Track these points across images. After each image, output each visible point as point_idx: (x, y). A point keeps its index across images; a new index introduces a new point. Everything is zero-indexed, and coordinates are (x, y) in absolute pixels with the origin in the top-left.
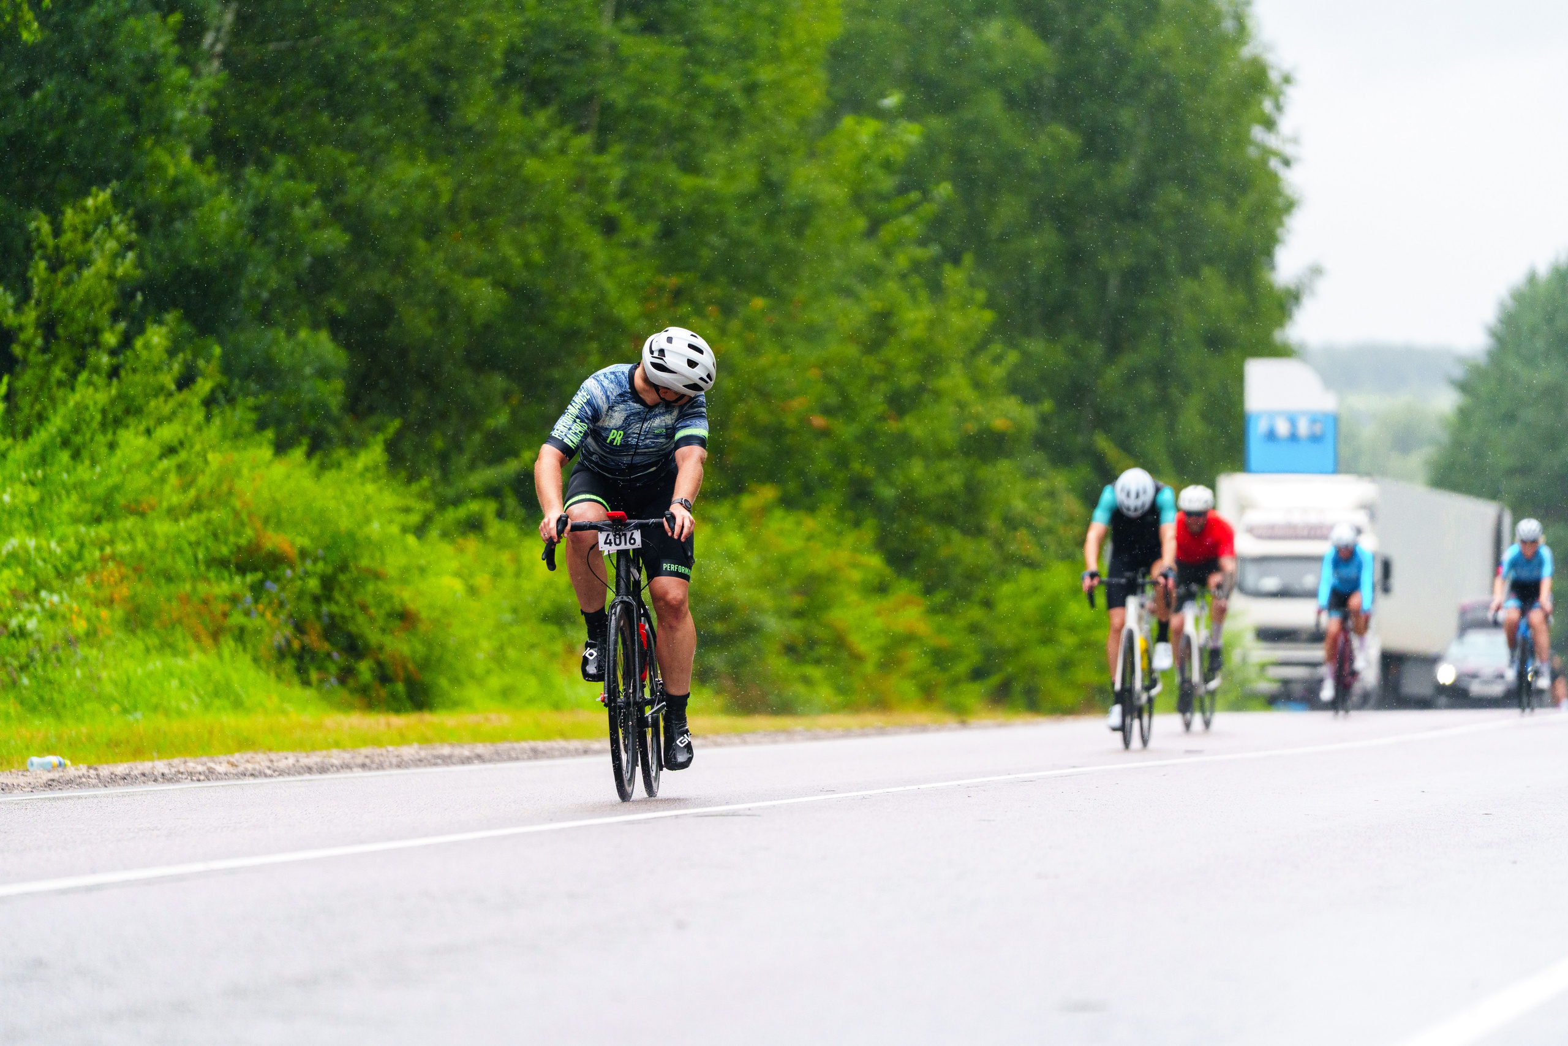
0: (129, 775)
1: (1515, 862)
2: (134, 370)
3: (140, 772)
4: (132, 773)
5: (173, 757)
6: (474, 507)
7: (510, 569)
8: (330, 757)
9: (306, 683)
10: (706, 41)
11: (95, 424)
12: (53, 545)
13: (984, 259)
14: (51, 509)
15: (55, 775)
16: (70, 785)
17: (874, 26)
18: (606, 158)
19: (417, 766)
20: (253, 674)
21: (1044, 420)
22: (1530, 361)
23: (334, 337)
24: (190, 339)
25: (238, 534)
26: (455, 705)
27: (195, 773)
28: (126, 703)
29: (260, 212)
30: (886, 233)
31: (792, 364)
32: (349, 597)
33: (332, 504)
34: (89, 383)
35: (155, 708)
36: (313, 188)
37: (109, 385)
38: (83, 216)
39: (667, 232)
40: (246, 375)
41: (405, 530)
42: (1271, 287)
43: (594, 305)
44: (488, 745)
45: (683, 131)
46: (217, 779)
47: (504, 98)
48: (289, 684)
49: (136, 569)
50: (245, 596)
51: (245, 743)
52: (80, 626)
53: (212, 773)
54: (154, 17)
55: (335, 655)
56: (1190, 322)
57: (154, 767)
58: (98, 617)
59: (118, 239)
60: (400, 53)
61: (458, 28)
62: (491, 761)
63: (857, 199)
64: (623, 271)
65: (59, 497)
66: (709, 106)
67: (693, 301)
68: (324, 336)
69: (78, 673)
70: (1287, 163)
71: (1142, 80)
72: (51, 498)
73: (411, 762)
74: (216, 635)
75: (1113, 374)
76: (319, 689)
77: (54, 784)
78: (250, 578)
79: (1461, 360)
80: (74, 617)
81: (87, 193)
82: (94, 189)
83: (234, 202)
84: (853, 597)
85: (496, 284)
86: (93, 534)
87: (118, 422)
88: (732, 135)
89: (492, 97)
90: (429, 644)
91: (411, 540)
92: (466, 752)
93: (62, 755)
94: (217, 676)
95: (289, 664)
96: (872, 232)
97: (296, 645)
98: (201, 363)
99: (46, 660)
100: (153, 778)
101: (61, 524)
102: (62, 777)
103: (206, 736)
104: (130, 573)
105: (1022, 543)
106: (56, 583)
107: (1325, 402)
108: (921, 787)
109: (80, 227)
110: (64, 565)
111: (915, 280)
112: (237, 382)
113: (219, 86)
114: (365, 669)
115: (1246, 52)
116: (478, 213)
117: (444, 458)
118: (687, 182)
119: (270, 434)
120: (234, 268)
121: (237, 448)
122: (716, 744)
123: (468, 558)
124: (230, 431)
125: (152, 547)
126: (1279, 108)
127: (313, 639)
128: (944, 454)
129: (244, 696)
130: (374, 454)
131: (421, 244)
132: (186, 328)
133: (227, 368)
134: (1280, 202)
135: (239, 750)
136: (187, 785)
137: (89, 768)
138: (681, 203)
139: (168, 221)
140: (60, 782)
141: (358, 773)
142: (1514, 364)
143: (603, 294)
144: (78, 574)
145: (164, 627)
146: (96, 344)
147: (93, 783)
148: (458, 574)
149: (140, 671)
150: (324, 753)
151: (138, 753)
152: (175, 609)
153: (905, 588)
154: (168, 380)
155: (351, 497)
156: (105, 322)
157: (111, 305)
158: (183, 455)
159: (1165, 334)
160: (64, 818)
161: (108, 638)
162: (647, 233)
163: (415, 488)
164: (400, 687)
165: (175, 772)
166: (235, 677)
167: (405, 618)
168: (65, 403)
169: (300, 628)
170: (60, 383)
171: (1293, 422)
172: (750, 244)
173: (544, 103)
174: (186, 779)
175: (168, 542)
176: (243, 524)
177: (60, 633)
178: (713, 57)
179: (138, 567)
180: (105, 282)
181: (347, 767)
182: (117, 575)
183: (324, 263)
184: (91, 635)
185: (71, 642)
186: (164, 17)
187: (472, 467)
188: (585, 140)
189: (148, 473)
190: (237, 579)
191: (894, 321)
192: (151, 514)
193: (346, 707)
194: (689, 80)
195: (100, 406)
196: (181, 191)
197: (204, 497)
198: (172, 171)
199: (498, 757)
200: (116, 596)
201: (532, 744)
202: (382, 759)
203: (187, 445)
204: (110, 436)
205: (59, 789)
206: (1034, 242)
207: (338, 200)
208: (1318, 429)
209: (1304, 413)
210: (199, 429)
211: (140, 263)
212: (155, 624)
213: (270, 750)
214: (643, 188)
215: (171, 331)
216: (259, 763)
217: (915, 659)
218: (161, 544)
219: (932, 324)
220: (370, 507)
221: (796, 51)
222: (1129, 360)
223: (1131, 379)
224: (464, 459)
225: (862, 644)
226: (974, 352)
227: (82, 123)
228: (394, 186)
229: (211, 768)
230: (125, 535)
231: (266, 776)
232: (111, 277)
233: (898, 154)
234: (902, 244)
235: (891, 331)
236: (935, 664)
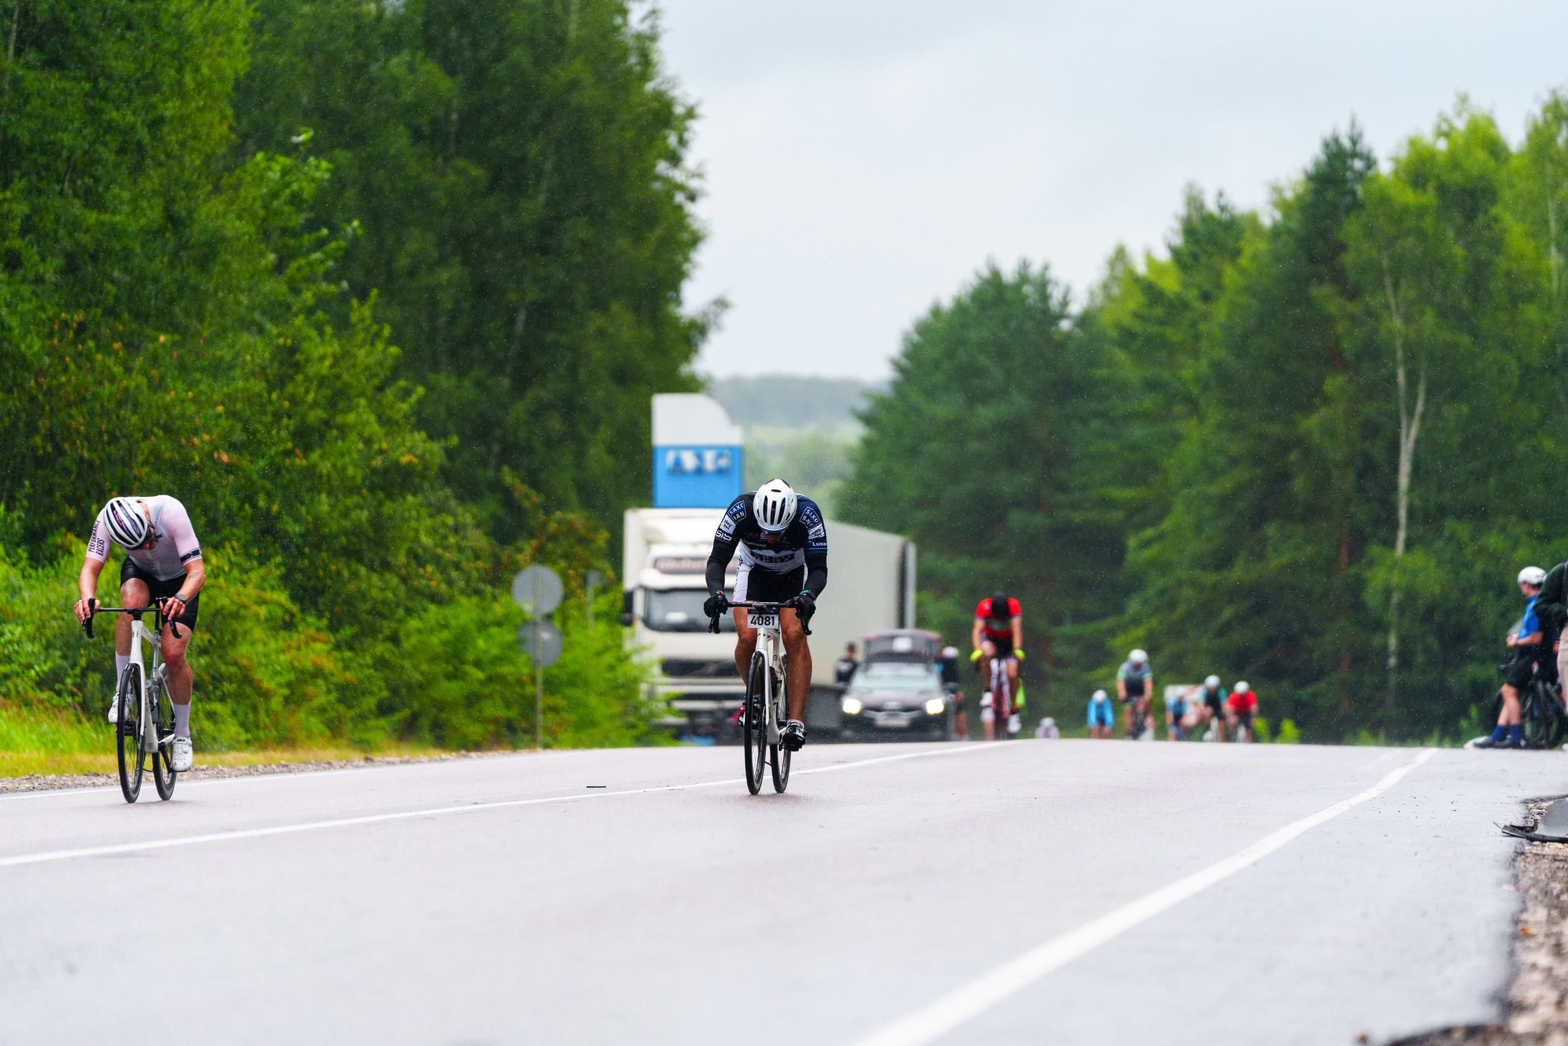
1: (908, 898)
10: (108, 76)
13: (389, 293)
17: (282, 60)
18: (10, 193)
21: (450, 453)
22: (931, 393)
30: (294, 269)
31: (194, 400)
39: (71, 267)
42: (677, 319)
45: (87, 166)
56: (598, 357)
63: (265, 235)
64: (25, 307)
66: (114, 141)
67: (95, 337)
70: (692, 197)
71: (548, 115)
75: (520, 409)
79: (867, 394)
84: (258, 633)
88: (137, 170)
96: (279, 268)
105: (430, 578)
107: (733, 436)
111: (320, 315)
115: (651, 86)
118: (92, 217)
126: (682, 142)
128: (351, 490)
134: (686, 237)
138: (85, 239)
142: (915, 397)
143: (6, 330)
153: (311, 625)
159: (573, 369)
162: (50, 270)
172: (155, 280)
178: (115, 91)
191: (300, 358)
194: (93, 113)
206: (444, 276)
208: (723, 462)
209: (710, 448)
214: (47, 224)
217: (321, 695)
219: (338, 360)
222: (538, 393)
223: (538, 413)
225: (266, 681)
226: (381, 388)
233: (308, 191)
234: (311, 279)
235: (298, 367)
236: (341, 700)
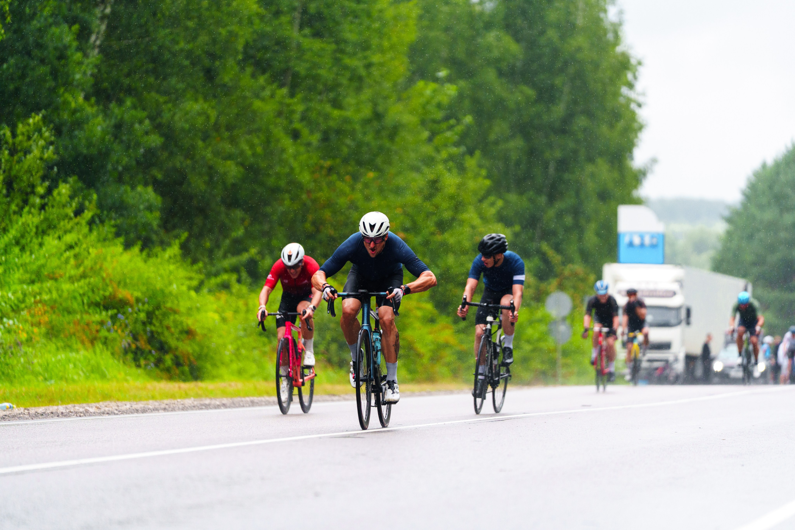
0: (44, 413)
1: (743, 465)
2: (53, 206)
3: (50, 411)
4: (46, 412)
5: (68, 403)
6: (225, 277)
7: (243, 308)
8: (148, 404)
9: (138, 366)
10: (346, 42)
11: (32, 234)
12: (10, 295)
13: (486, 153)
14: (9, 277)
15: (7, 413)
16: (14, 418)
17: (432, 34)
18: (295, 100)
19: (192, 409)
20: (111, 361)
21: (516, 235)
22: (761, 207)
23: (155, 191)
24: (81, 190)
25: (105, 290)
26: (213, 378)
27: (79, 412)
28: (46, 375)
29: (118, 126)
30: (438, 140)
31: (388, 206)
32: (161, 322)
33: (152, 275)
34: (30, 212)
35: (61, 378)
36: (145, 114)
37: (40, 214)
38: (27, 127)
39: (325, 138)
40: (110, 209)
41: (190, 288)
42: (631, 169)
43: (288, 175)
44: (229, 399)
45: (333, 87)
46: (90, 415)
47: (243, 69)
48: (130, 367)
49: (52, 308)
50: (108, 321)
51: (106, 397)
52: (24, 336)
53: (87, 412)
54: (65, 27)
55: (153, 351)
56: (591, 186)
57: (58, 409)
58: (33, 332)
59: (45, 140)
60: (190, 46)
61: (220, 34)
62: (229, 407)
63: (423, 123)
64: (303, 157)
65: (14, 270)
66: (348, 74)
67: (338, 174)
68: (150, 189)
69: (22, 360)
70: (640, 105)
71: (566, 63)
72: (9, 271)
73: (189, 408)
74: (92, 341)
75: (551, 213)
76: (145, 369)
77: (6, 417)
78: (110, 312)
79: (728, 207)
80: (20, 331)
81: (29, 117)
82: (33, 114)
83: (104, 121)
84: (417, 324)
85: (238, 164)
86: (30, 289)
87: (44, 233)
88: (359, 90)
89: (237, 68)
90: (202, 347)
91: (193, 293)
92: (218, 403)
93: (11, 403)
94: (93, 362)
95: (130, 356)
96: (430, 140)
97: (133, 346)
98: (87, 203)
99: (5, 353)
100: (57, 415)
101: (14, 283)
102: (10, 414)
103: (86, 393)
104: (49, 309)
106: (12, 314)
107: (658, 227)
108: (445, 423)
109: (26, 133)
110: (15, 305)
111: (451, 164)
112: (105, 212)
113: (98, 62)
114: (168, 359)
115: (619, 49)
116: (229, 128)
117: (211, 252)
118: (336, 113)
119: (121, 239)
120: (105, 154)
121: (104, 246)
122: (345, 400)
123: (222, 302)
124: (101, 238)
125: (60, 296)
126: (635, 78)
127: (142, 343)
128: (465, 252)
129: (107, 372)
130: (174, 250)
131: (200, 143)
132: (80, 184)
133: (100, 206)
134: (635, 125)
135: (102, 401)
136: (74, 419)
137: (25, 409)
138: (332, 123)
139: (71, 130)
140: (9, 417)
141: (162, 413)
142: (753, 210)
143: (292, 169)
144: (23, 310)
145: (66, 337)
146: (33, 193)
147: (26, 417)
148: (217, 311)
149: (53, 359)
150: (145, 402)
151: (51, 401)
152: (71, 328)
153: (444, 321)
154: (70, 211)
155: (162, 271)
156: (39, 182)
157: (41, 173)
158: (77, 250)
159: (578, 192)
160: (9, 435)
161: (38, 342)
162: (315, 138)
163: (195, 267)
164: (186, 369)
165: (68, 411)
166: (102, 363)
167: (189, 333)
168: (17, 223)
169: (135, 338)
170: (15, 213)
171: (642, 237)
172: (368, 145)
173: (264, 72)
174: (74, 415)
175: (69, 294)
176: (107, 285)
177: (13, 340)
178: (349, 49)
179: (53, 306)
180: (38, 161)
181: (156, 410)
182: (43, 310)
183: (150, 152)
184: (29, 340)
185: (19, 344)
186: (70, 28)
187: (225, 256)
188: (284, 91)
189: (59, 259)
190: (104, 313)
191: (438, 185)
192: (61, 280)
193: (158, 378)
194: (337, 61)
195: (35, 224)
196: (78, 115)
197: (88, 271)
198: (73, 105)
199: (234, 405)
200: (42, 321)
201: (252, 398)
202: (174, 405)
203: (79, 245)
204: (40, 240)
205: (9, 420)
206: (512, 144)
207: (159, 120)
208: (655, 241)
209: (647, 233)
210: (85, 236)
211: (56, 152)
212: (62, 336)
213: (118, 400)
214: (313, 115)
215: (71, 187)
216: (112, 407)
217: (448, 356)
218: (65, 294)
219: (460, 186)
220: (172, 277)
221: (392, 47)
222: (559, 205)
223: (560, 215)
224: (220, 253)
225: (421, 348)
226: (481, 201)
227: (28, 80)
228: (187, 113)
229: (87, 410)
230: (47, 290)
231: (115, 414)
232: (41, 159)
233: (445, 100)
234: (446, 145)
235: (437, 190)
236: (459, 359)
